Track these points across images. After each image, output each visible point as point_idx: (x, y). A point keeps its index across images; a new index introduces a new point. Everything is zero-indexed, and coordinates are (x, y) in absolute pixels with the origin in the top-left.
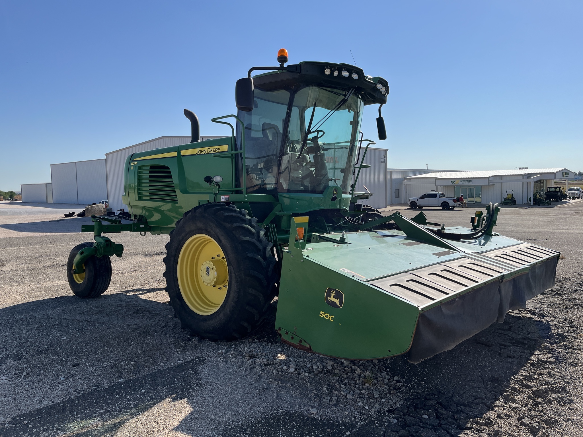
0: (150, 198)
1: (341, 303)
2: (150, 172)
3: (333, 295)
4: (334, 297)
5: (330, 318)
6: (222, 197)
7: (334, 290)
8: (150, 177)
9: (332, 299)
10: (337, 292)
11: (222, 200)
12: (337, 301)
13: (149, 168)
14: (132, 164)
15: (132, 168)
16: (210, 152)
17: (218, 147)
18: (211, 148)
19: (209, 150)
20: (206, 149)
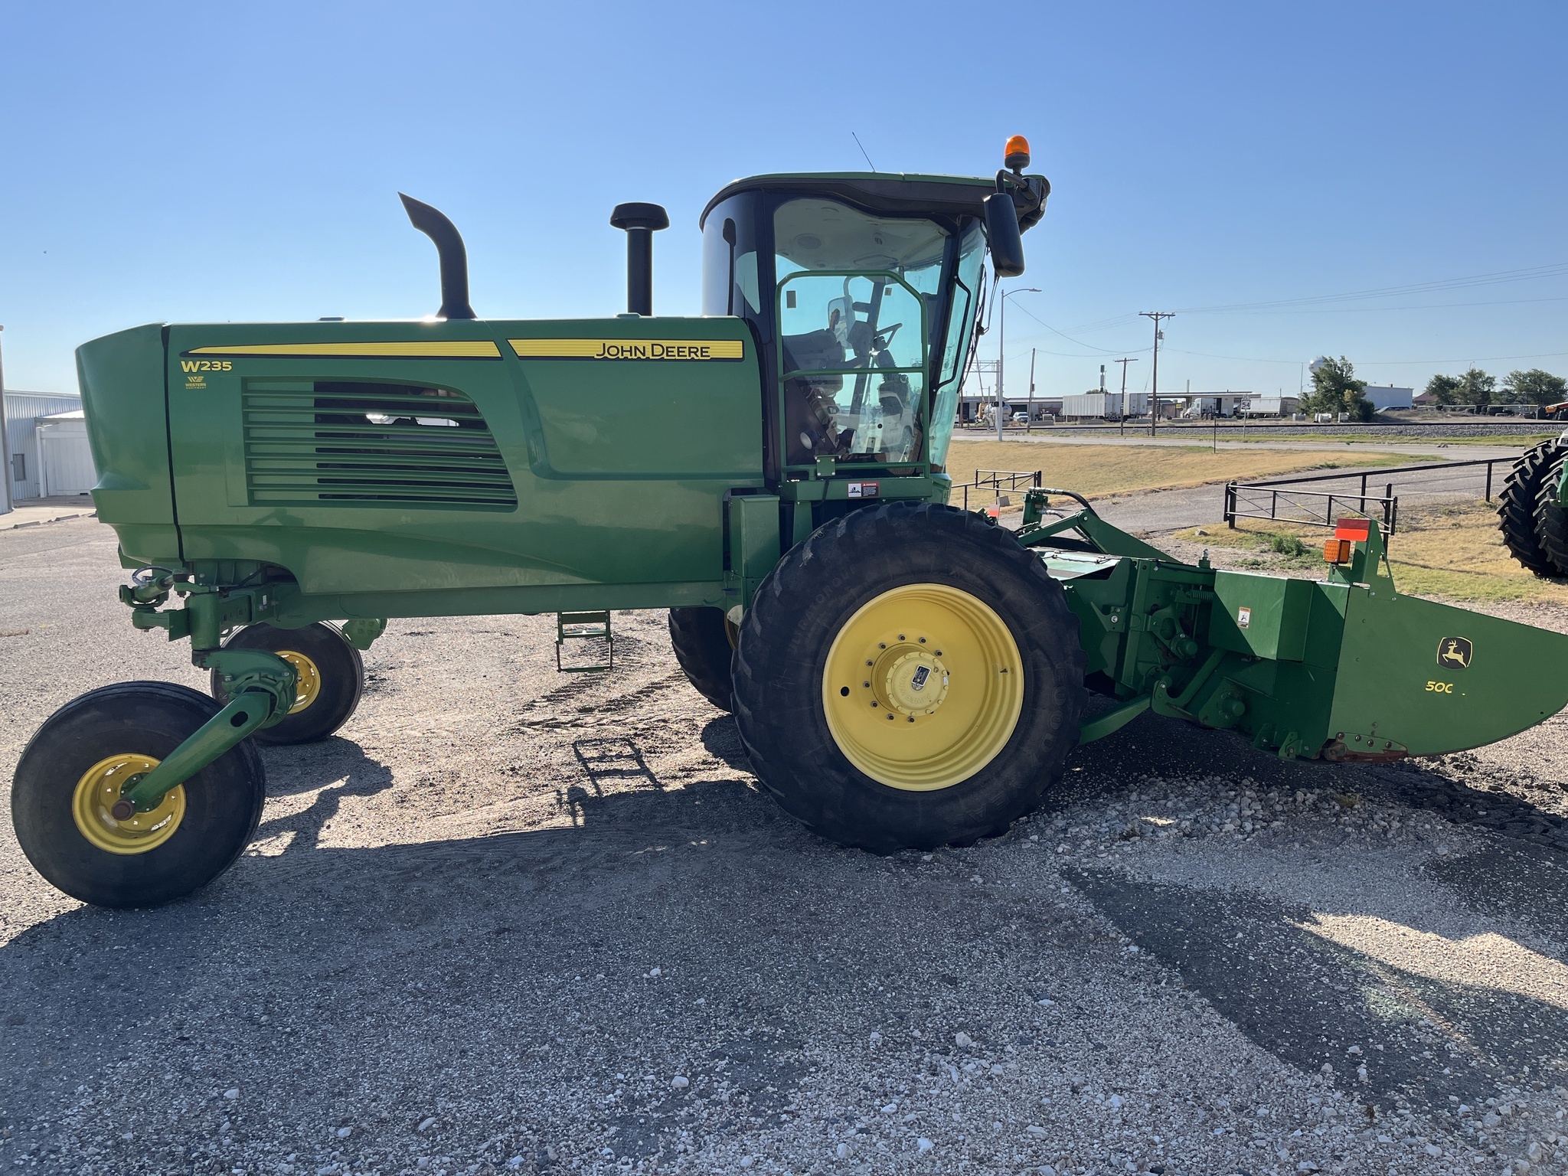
0: (321, 496)
1: (1466, 659)
2: (319, 403)
3: (1452, 648)
4: (1455, 651)
5: (1446, 688)
6: (851, 486)
7: (1453, 639)
8: (321, 419)
9: (1451, 655)
10: (1459, 642)
11: (851, 495)
12: (1460, 658)
13: (310, 387)
14: (188, 366)
15: (197, 383)
16: (664, 356)
17: (699, 344)
18: (666, 343)
19: (658, 350)
20: (644, 344)
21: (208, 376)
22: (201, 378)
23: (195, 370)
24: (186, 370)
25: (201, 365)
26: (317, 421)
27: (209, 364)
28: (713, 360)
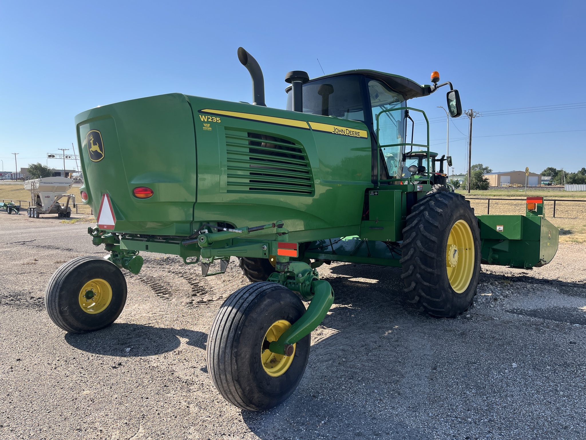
0: (250, 189)
2: (250, 142)
13: (246, 134)
14: (203, 118)
15: (207, 127)
16: (349, 134)
17: (357, 131)
18: (350, 129)
19: (348, 132)
20: (344, 129)
21: (212, 124)
22: (209, 125)
23: (206, 120)
24: (202, 120)
25: (208, 118)
26: (250, 152)
27: (211, 118)
28: (361, 137)
